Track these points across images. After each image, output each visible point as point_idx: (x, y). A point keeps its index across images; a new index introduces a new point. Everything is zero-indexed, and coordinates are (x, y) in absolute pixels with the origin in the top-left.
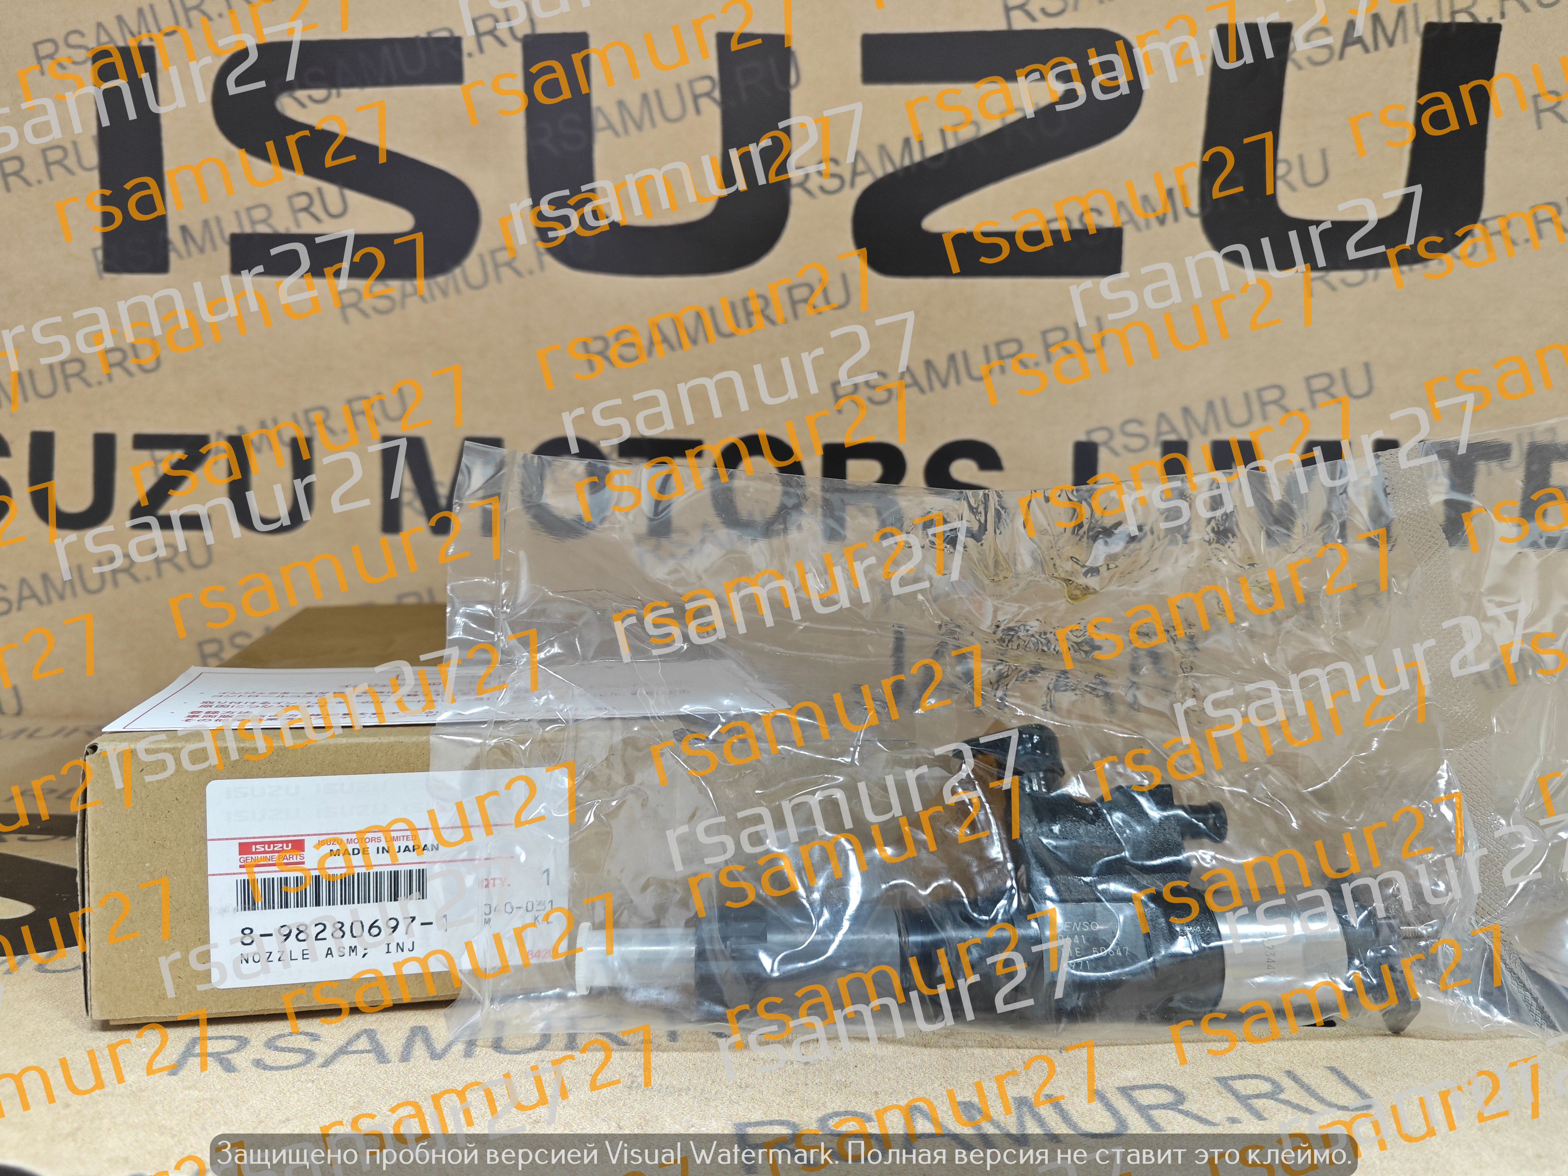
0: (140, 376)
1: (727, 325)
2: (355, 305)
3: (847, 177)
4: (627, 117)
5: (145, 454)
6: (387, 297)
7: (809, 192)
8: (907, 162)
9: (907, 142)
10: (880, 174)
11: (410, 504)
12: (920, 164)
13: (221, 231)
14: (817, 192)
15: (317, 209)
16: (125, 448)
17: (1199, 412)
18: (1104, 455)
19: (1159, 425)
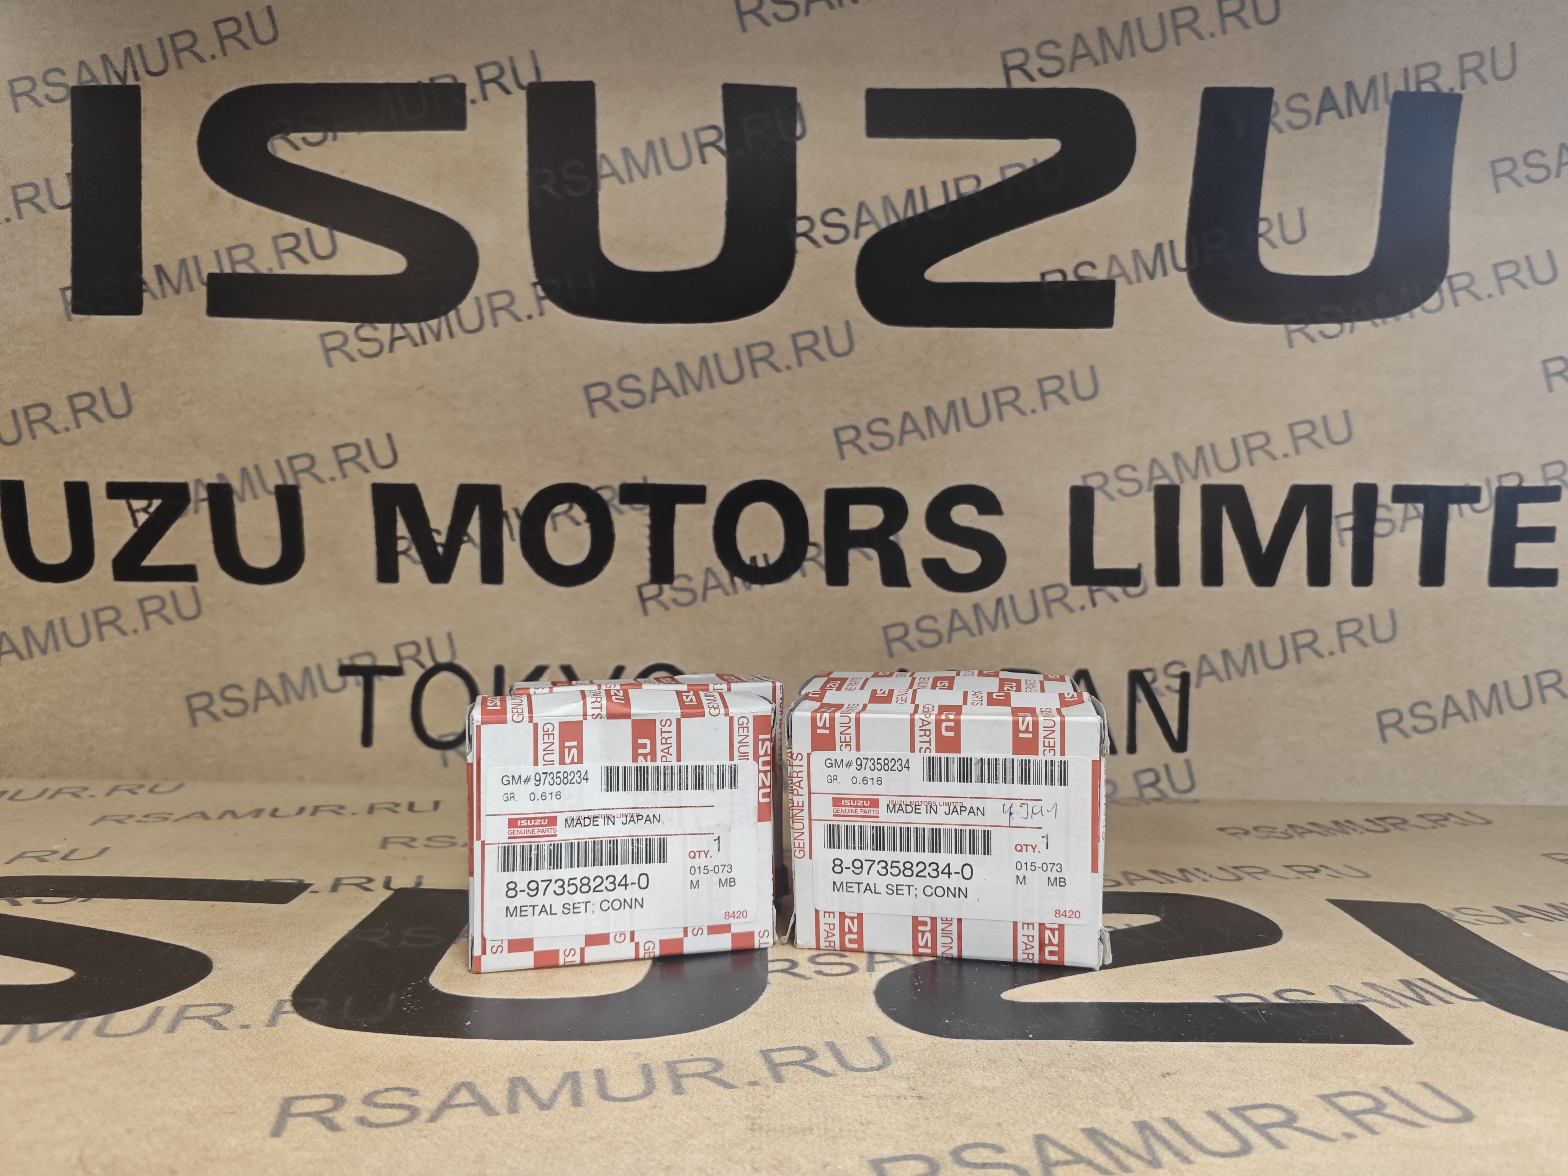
0: (110, 422)
1: (732, 372)
2: (339, 348)
3: (852, 227)
4: (632, 164)
5: (122, 503)
6: (374, 340)
7: (813, 241)
8: (910, 214)
9: (910, 194)
10: (884, 224)
11: (405, 553)
12: (922, 216)
13: (198, 270)
14: (822, 241)
15: (304, 249)
16: (99, 498)
17: (1190, 457)
18: (1099, 499)
19: (1151, 470)
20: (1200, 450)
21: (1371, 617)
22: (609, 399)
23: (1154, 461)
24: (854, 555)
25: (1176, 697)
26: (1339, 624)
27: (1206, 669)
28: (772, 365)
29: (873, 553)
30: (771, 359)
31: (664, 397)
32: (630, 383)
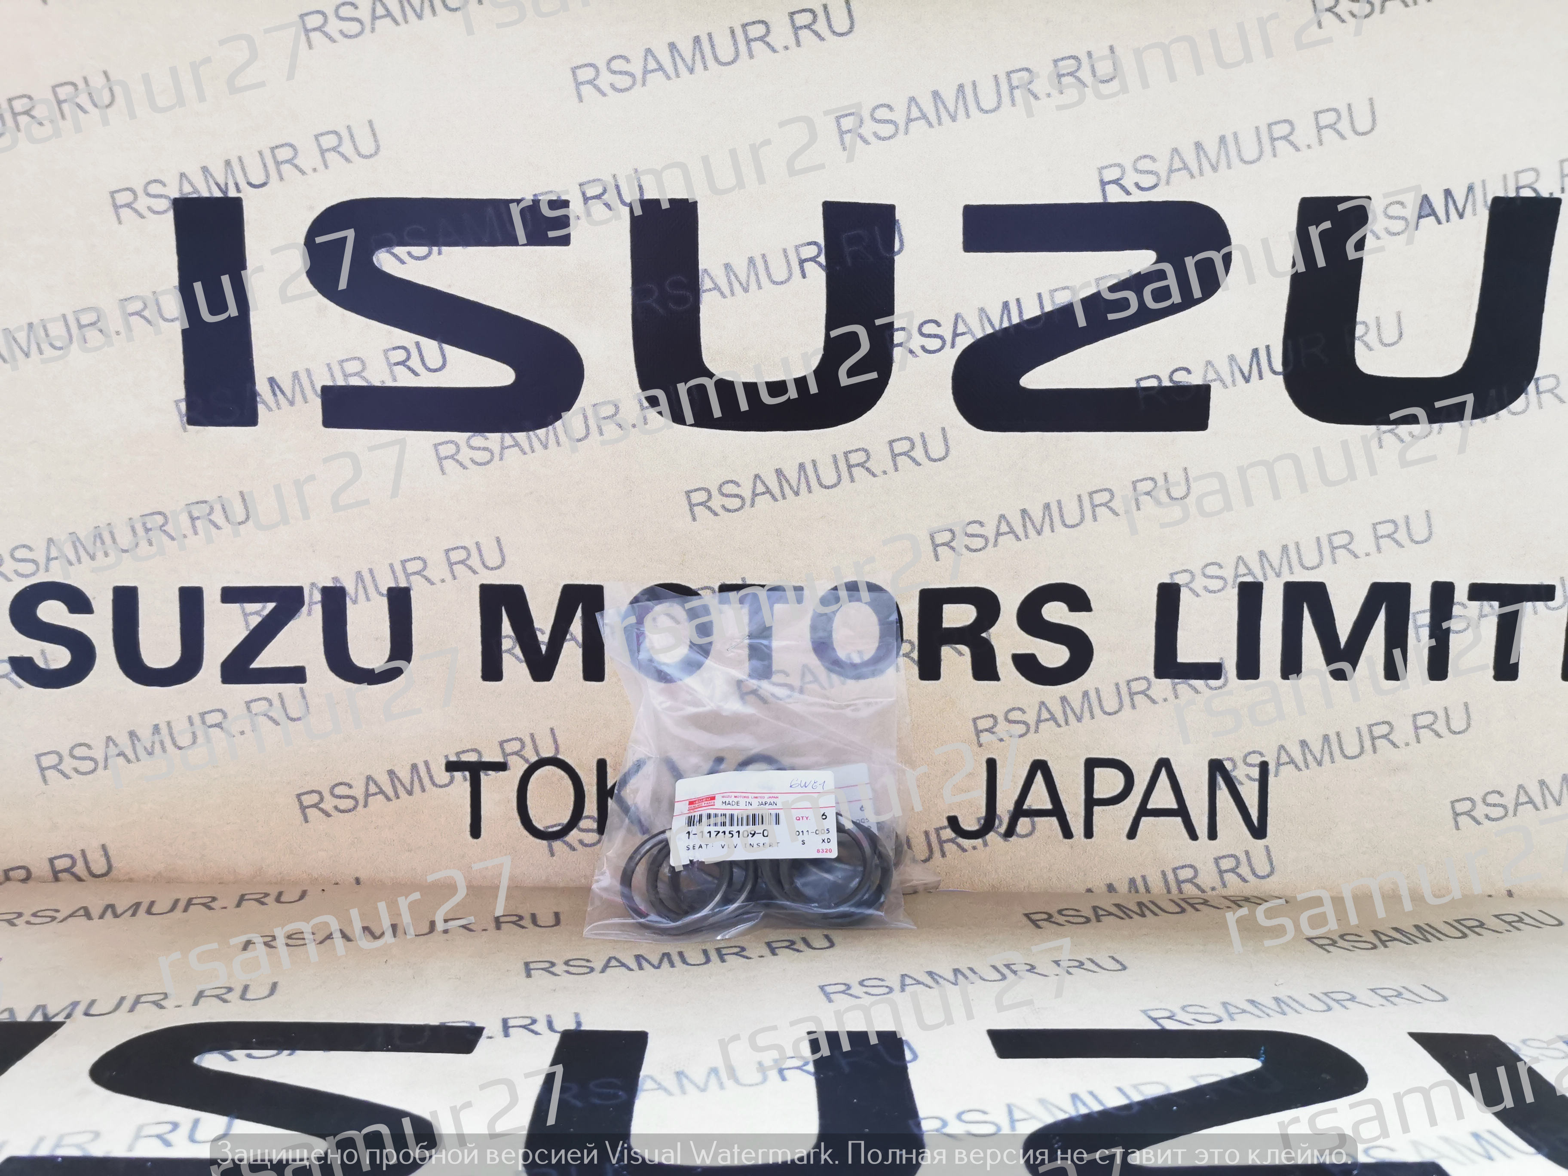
0: (227, 528)
1: (829, 478)
2: (452, 457)
3: (948, 338)
4: (733, 278)
5: (236, 606)
6: (485, 449)
7: (911, 352)
8: (1006, 324)
9: (1006, 305)
10: (980, 335)
11: (509, 651)
12: (1017, 326)
13: (312, 382)
14: (919, 351)
15: (415, 362)
16: (213, 602)
17: (1274, 556)
18: (1184, 594)
19: (1237, 568)
20: (1285, 548)
21: (1446, 709)
22: (709, 504)
23: (1240, 558)
24: (947, 652)
25: (1256, 785)
26: (1415, 716)
27: (1284, 758)
28: (868, 469)
29: (965, 649)
30: (867, 465)
31: (764, 501)
32: (729, 489)
